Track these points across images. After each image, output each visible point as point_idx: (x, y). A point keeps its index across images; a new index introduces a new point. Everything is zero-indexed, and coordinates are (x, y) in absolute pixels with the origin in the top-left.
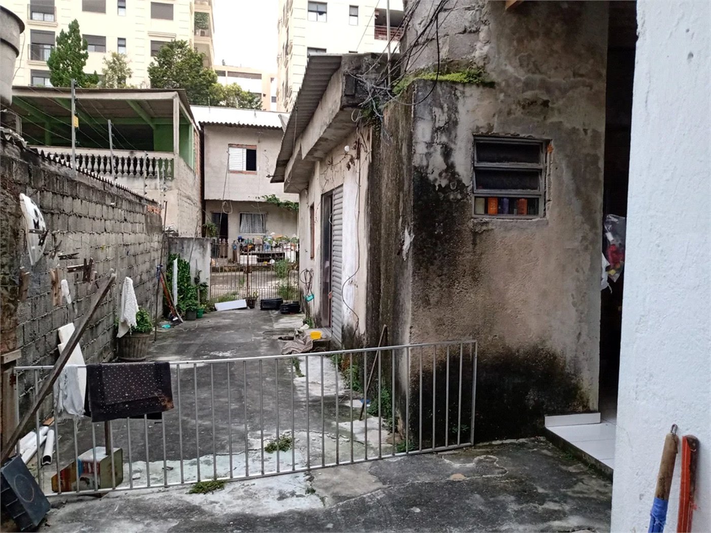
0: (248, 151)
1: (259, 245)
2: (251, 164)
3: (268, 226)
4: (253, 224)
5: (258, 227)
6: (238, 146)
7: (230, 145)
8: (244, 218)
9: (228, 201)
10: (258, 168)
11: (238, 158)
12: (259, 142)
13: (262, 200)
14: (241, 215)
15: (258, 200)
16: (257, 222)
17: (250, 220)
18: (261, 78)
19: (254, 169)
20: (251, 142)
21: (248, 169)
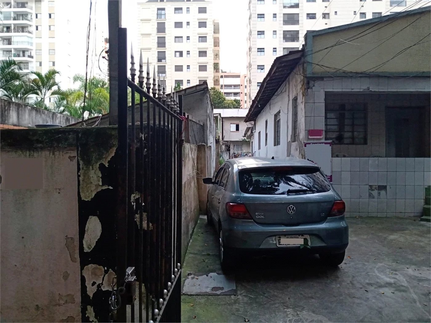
0: (236, 125)
1: (240, 155)
2: (237, 129)
3: (243, 148)
4: (238, 148)
5: (240, 149)
6: (234, 124)
7: (231, 123)
8: (235, 146)
9: (230, 141)
10: (239, 130)
11: (233, 127)
12: (240, 122)
13: (241, 140)
14: (234, 145)
15: (239, 140)
16: (239, 147)
17: (237, 147)
18: (240, 77)
19: (238, 130)
20: (237, 122)
21: (236, 130)
